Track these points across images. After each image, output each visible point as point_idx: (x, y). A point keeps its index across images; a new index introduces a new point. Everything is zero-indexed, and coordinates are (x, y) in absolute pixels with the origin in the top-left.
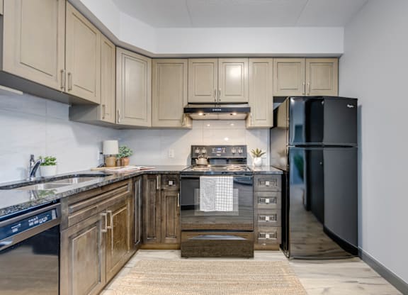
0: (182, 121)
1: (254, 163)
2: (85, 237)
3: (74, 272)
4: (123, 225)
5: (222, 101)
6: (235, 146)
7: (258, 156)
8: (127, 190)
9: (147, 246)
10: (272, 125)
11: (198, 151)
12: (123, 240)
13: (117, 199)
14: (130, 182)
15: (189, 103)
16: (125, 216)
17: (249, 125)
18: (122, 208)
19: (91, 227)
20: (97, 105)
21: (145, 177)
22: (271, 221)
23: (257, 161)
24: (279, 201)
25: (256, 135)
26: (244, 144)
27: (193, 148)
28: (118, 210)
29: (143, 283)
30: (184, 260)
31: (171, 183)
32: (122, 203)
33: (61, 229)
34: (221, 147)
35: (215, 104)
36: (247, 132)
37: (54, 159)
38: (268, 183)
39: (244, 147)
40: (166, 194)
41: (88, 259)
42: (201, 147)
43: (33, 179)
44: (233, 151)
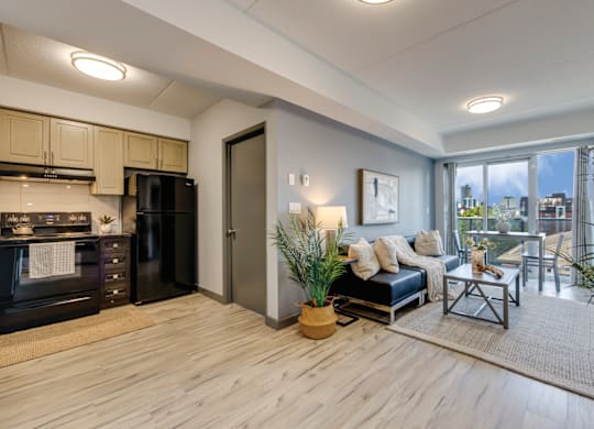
1: (101, 230)
5: (55, 164)
6: (75, 214)
7: (106, 223)
10: (122, 193)
11: (13, 220)
17: (95, 192)
22: (119, 279)
23: (106, 227)
24: (128, 260)
26: (87, 211)
27: (5, 215)
34: (54, 214)
35: (45, 167)
36: (92, 198)
38: (115, 245)
39: (88, 215)
44: (73, 218)
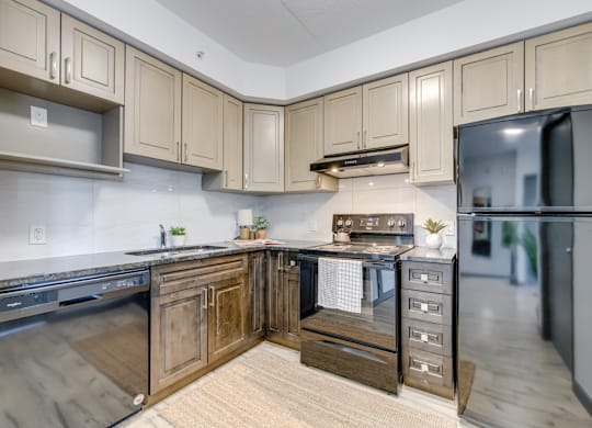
0: (317, 182)
2: (181, 309)
3: (168, 341)
4: (234, 306)
5: (367, 147)
6: (394, 215)
7: (433, 232)
8: (239, 267)
9: (275, 339)
11: (340, 223)
12: (234, 322)
13: (224, 275)
14: (245, 258)
15: (326, 157)
16: (237, 297)
18: (232, 286)
19: (188, 299)
20: (219, 172)
21: (268, 253)
22: (431, 343)
23: (432, 239)
25: (433, 196)
26: (410, 212)
27: (337, 218)
28: (227, 287)
29: (246, 378)
30: (304, 367)
31: (293, 263)
32: (233, 281)
33: (152, 295)
34: (373, 216)
35: (359, 153)
37: (182, 230)
38: (424, 277)
40: (287, 276)
41: (184, 332)
42: (345, 217)
43: (163, 247)
44: (391, 222)
